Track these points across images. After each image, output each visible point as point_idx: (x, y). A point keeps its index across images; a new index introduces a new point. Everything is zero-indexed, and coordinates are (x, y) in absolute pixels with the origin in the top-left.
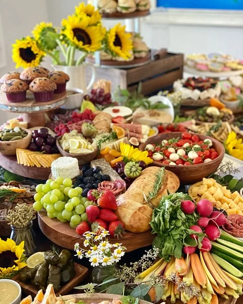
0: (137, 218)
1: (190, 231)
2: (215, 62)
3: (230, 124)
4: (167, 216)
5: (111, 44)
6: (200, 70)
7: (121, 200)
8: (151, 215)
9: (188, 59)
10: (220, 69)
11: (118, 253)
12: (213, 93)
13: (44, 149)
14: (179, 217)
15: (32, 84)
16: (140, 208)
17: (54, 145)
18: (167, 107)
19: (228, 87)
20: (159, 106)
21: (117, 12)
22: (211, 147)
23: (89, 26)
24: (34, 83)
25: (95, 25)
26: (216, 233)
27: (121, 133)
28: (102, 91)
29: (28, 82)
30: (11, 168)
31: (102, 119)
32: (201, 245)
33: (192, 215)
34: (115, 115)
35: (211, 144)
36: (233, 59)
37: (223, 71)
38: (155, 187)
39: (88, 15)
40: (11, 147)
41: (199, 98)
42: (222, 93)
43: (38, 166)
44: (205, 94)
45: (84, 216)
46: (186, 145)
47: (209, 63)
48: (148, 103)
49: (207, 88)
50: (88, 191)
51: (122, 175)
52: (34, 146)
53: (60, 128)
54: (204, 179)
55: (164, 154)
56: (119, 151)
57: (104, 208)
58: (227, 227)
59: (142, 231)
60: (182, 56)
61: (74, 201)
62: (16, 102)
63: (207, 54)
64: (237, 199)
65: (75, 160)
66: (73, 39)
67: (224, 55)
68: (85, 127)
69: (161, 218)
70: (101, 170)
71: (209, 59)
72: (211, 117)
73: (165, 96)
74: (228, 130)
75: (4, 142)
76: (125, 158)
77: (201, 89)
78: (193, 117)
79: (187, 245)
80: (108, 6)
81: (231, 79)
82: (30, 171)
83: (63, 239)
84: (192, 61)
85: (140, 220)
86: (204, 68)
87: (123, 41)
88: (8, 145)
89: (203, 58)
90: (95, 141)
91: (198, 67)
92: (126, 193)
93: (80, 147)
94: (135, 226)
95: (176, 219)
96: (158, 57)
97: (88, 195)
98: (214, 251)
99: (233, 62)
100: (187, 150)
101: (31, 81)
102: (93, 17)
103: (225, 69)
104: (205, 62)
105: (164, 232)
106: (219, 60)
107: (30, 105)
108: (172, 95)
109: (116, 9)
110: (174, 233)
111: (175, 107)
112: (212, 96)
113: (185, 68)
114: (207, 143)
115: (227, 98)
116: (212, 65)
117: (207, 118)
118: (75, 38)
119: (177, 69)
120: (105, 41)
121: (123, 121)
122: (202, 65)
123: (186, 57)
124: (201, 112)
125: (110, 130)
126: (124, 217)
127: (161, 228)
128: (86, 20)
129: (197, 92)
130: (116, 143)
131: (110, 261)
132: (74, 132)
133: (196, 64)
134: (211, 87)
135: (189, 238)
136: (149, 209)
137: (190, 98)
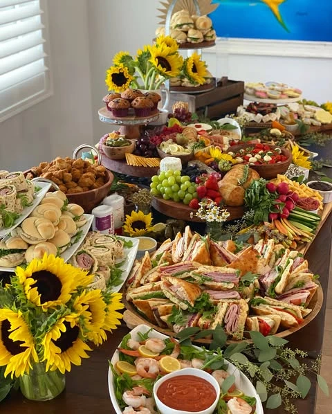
0: (234, 195)
1: (274, 202)
2: (273, 89)
3: (293, 141)
4: (258, 192)
5: (190, 70)
6: (259, 97)
7: (220, 184)
8: (245, 193)
9: (247, 87)
10: (278, 96)
11: (225, 214)
12: (274, 117)
13: (148, 154)
14: (265, 193)
15: (134, 102)
16: (236, 189)
17: (155, 150)
18: (235, 128)
19: (286, 113)
20: (227, 127)
21: (187, 42)
22: (281, 154)
23: (169, 55)
24: (137, 101)
25: (173, 54)
26: (292, 206)
27: (208, 143)
28: (184, 110)
29: (130, 100)
30: (119, 169)
31: (189, 132)
32: (282, 212)
33: (274, 193)
34: (199, 129)
35: (280, 152)
36: (289, 88)
37: (280, 98)
38: (244, 176)
39: (168, 46)
40: (122, 152)
41: (262, 121)
42: (281, 118)
43: (145, 166)
44: (267, 118)
45: (195, 194)
46: (261, 152)
47: (267, 90)
48: (217, 124)
49: (269, 112)
50: (195, 178)
51: (217, 169)
52: (138, 151)
53: (154, 139)
54: (278, 175)
55: (243, 159)
56: (209, 154)
57: (210, 189)
58: (298, 204)
59: (238, 205)
60: (242, 83)
61: (187, 183)
62: (121, 117)
63: (264, 83)
64: (304, 188)
65: (179, 160)
66: (158, 65)
67: (281, 83)
68: (178, 136)
69: (253, 194)
70: (199, 167)
71: (267, 88)
72: (274, 136)
73: (232, 118)
74: (291, 146)
75: (116, 148)
76: (215, 158)
77: (263, 113)
78: (258, 137)
79: (272, 212)
80: (179, 37)
81: (289, 105)
82: (138, 171)
83: (179, 212)
84: (251, 88)
85: (236, 196)
86: (263, 95)
87: (197, 68)
88: (119, 150)
89: (261, 86)
90: (189, 147)
91: (258, 94)
92: (224, 179)
93: (179, 150)
94: (233, 201)
95: (264, 195)
96: (220, 84)
97: (196, 180)
98: (290, 218)
99: (290, 90)
100: (263, 155)
101: (133, 100)
102: (172, 47)
103: (283, 96)
104: (263, 89)
105: (255, 204)
106: (276, 87)
107: (133, 119)
108: (237, 118)
109: (186, 40)
110: (262, 205)
111: (241, 128)
112: (274, 120)
113: (245, 95)
114: (278, 151)
115: (286, 121)
116: (270, 93)
117: (271, 138)
118: (160, 65)
119: (238, 95)
120: (184, 68)
121: (206, 134)
122: (260, 92)
123: (246, 84)
124: (265, 132)
125: (198, 140)
126: (225, 195)
127: (253, 201)
128: (167, 50)
129: (259, 115)
130: (206, 149)
131: (220, 220)
132: (170, 141)
133: (255, 91)
134: (271, 112)
135: (274, 207)
136: (242, 189)
137: (253, 121)
